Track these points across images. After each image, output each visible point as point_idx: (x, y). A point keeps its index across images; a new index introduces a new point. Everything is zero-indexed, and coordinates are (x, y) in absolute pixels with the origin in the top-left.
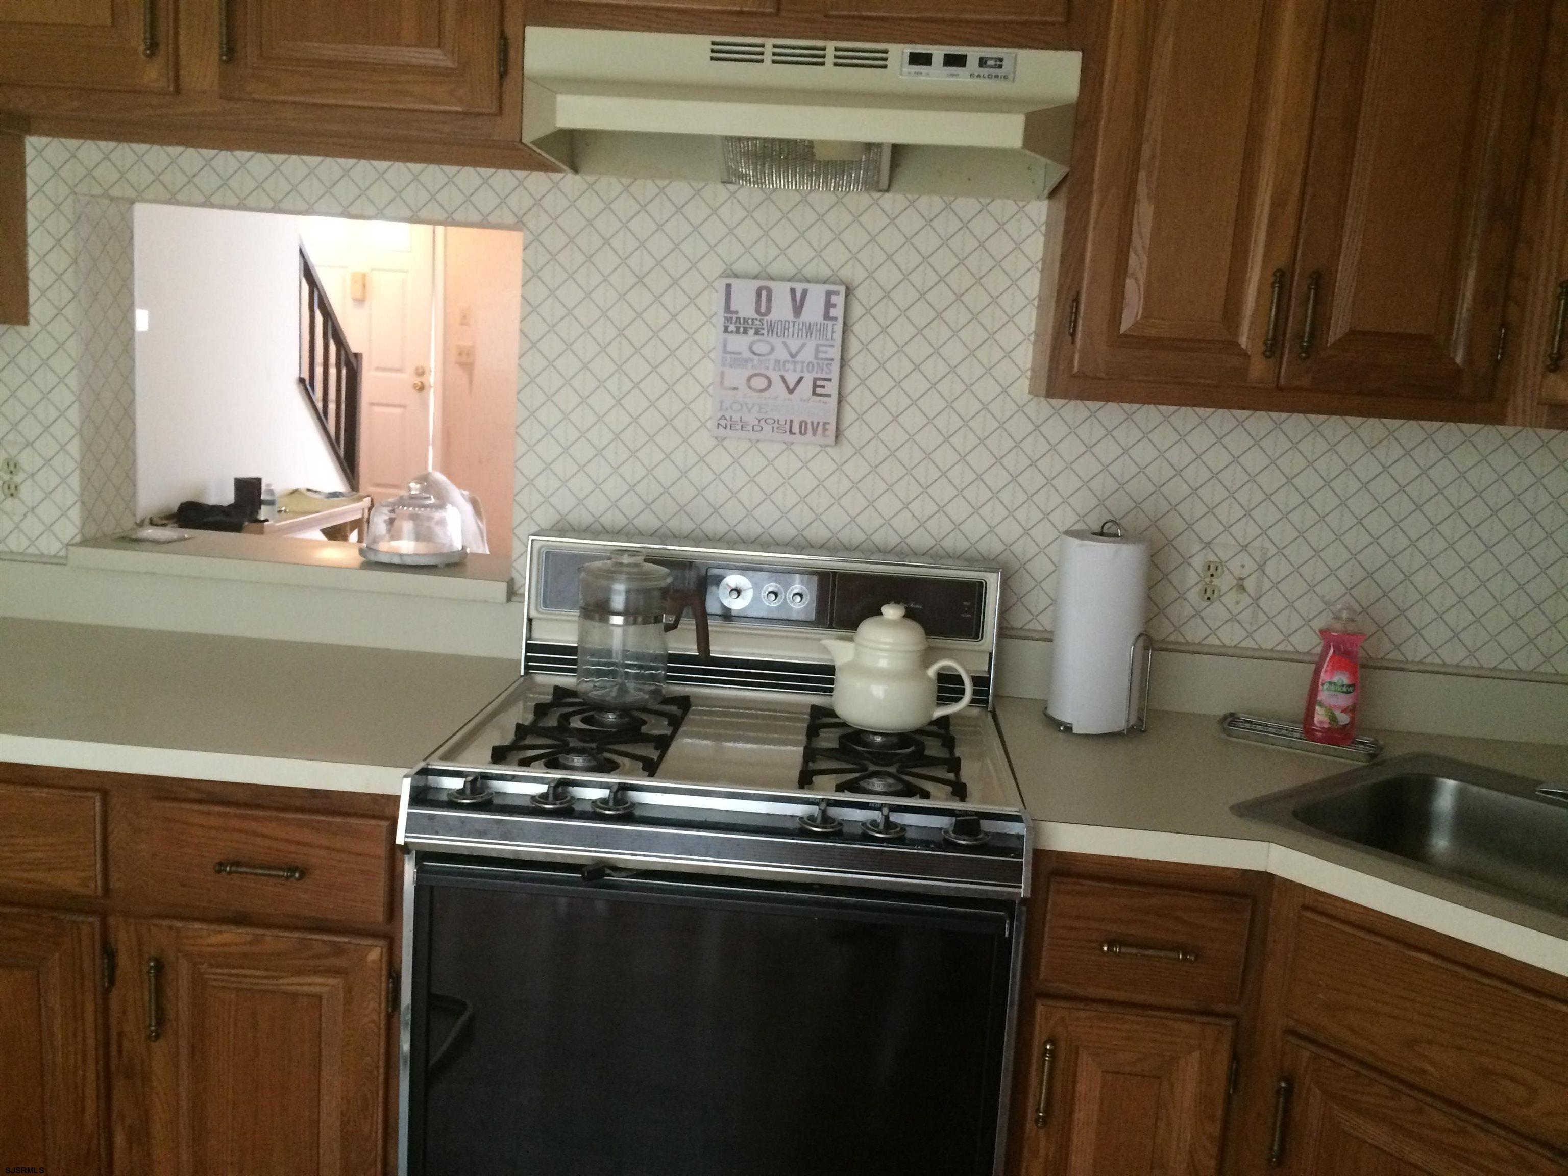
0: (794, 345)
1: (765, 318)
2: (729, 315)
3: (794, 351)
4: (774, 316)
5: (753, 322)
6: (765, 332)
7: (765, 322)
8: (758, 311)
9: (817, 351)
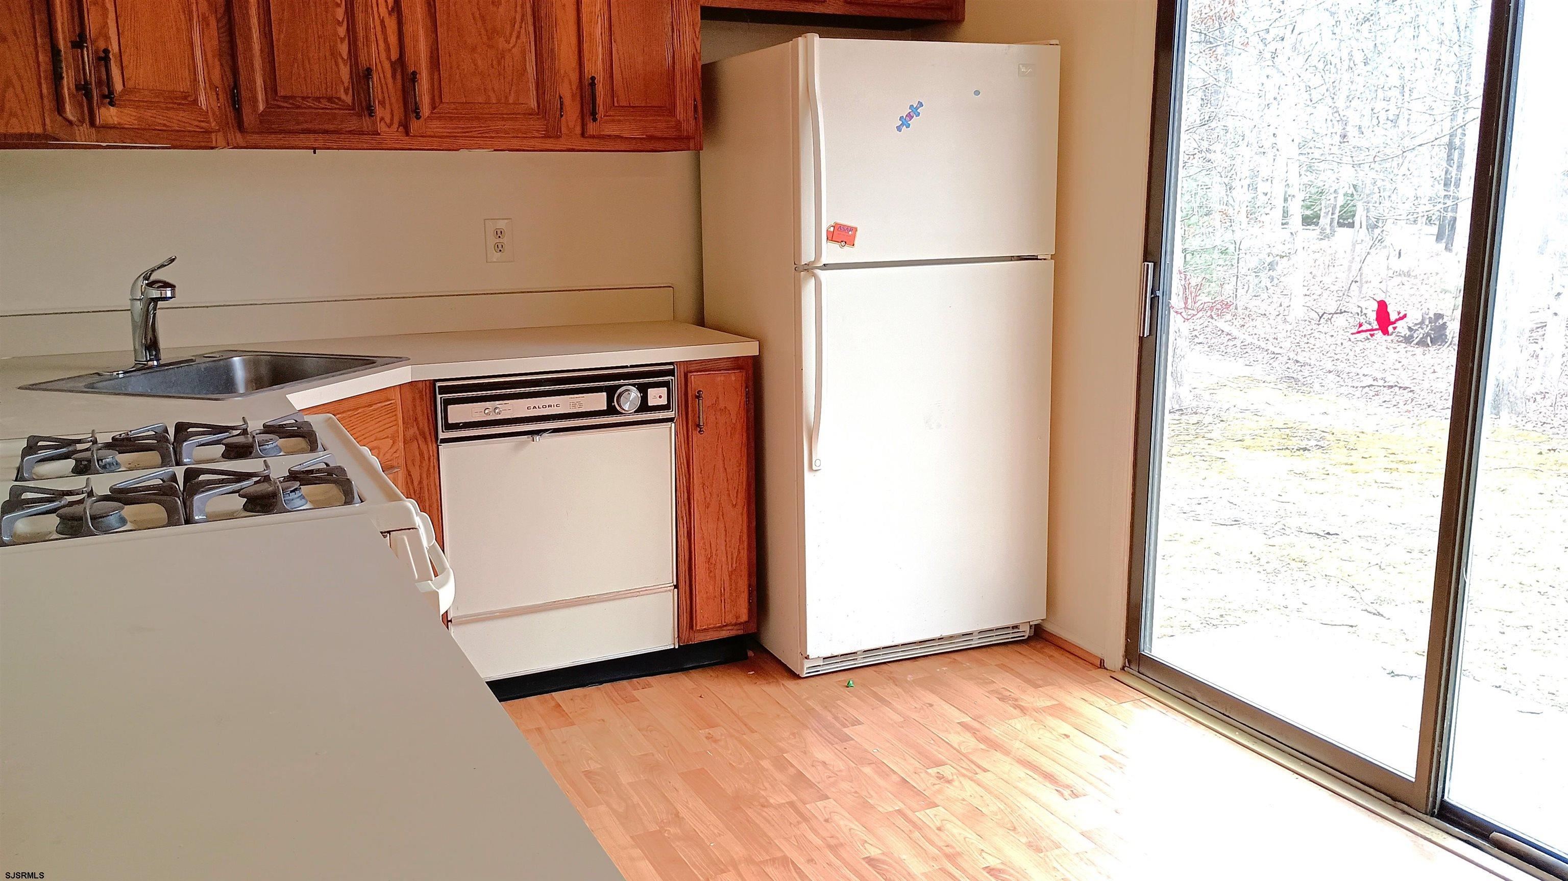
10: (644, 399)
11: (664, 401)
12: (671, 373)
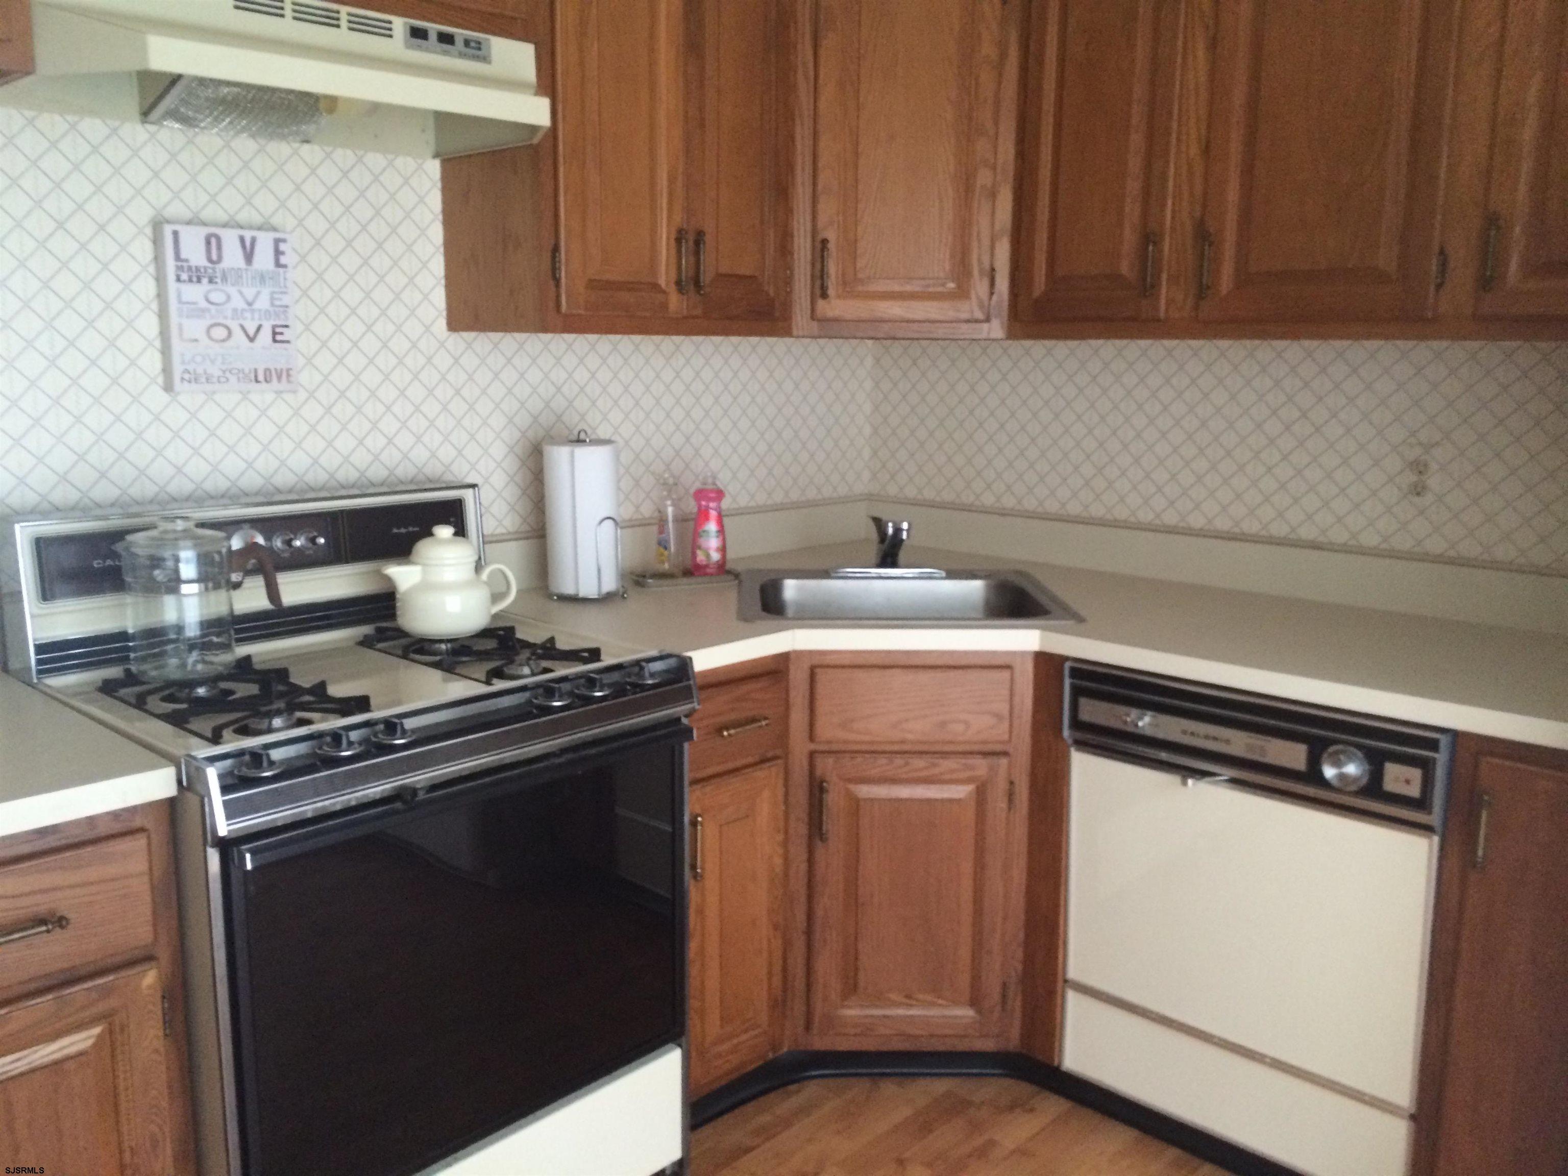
0: (249, 293)
1: (217, 266)
2: (180, 264)
3: (250, 298)
4: (226, 263)
5: (206, 272)
6: (218, 280)
7: (217, 270)
8: (210, 260)
9: (272, 299)
10: (1376, 776)
11: (1414, 791)
12: (1433, 745)
